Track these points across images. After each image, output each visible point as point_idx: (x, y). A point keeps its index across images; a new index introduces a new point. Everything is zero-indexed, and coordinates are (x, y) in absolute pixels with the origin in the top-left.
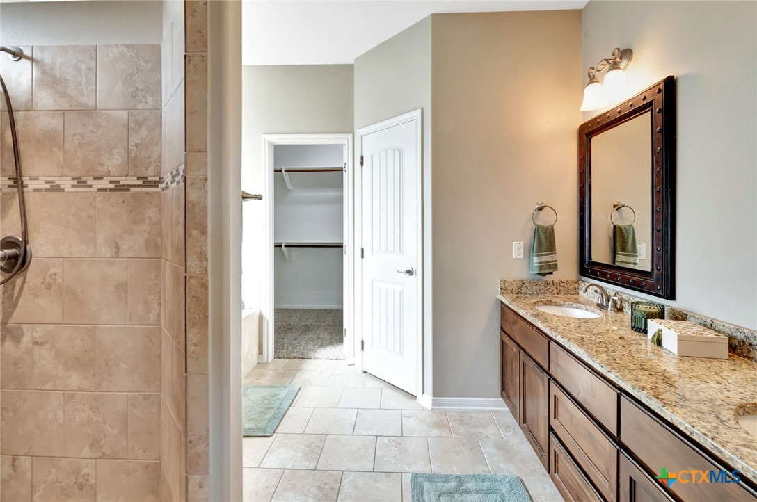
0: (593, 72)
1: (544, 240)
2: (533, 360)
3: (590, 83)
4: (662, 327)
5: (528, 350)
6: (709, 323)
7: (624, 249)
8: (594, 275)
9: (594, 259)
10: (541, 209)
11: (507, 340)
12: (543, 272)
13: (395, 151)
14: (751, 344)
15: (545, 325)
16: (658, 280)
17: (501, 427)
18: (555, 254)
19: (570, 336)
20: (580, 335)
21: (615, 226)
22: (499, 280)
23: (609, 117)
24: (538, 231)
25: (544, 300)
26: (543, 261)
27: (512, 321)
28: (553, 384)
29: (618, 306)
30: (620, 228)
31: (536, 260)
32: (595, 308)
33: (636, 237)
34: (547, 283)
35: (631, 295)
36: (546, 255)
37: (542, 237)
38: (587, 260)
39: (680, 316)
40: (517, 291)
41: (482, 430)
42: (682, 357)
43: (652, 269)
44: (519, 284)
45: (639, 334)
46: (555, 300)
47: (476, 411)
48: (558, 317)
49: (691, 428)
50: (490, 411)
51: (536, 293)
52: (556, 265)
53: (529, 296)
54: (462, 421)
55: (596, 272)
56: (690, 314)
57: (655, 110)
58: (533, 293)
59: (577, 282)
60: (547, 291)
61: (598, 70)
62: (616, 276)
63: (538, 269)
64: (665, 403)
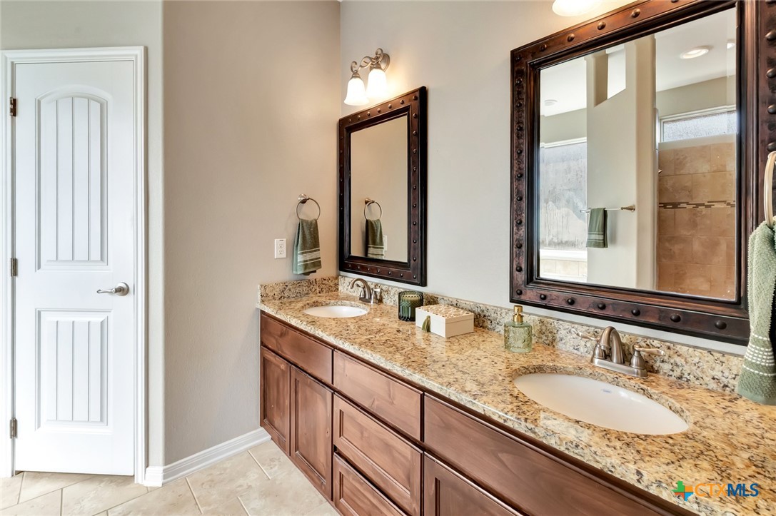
0: (356, 68)
1: (307, 236)
2: (310, 375)
3: (353, 77)
4: (430, 314)
5: (300, 364)
6: (454, 303)
7: (374, 243)
8: (354, 270)
9: (353, 254)
10: (304, 202)
11: (270, 356)
12: (308, 271)
13: (92, 102)
14: (485, 316)
15: (327, 333)
16: (414, 269)
17: (263, 465)
18: (319, 250)
19: (358, 341)
20: (366, 337)
21: (367, 221)
22: (259, 287)
23: (369, 115)
24: (303, 227)
25: (310, 302)
26: (308, 259)
27: (279, 333)
28: (337, 399)
29: (378, 298)
30: (371, 223)
31: (300, 258)
32: (358, 303)
33: (383, 231)
34: (310, 283)
35: (389, 286)
36: (310, 252)
37: (307, 232)
38: (347, 256)
39: (433, 301)
40: (280, 296)
41: (241, 481)
42: (450, 338)
43: (409, 260)
44: (281, 288)
45: (407, 323)
46: (320, 300)
47: (229, 458)
48: (334, 319)
49: (505, 415)
50: (247, 450)
51: (299, 295)
52: (320, 262)
53: (293, 300)
54: (212, 481)
55: (356, 266)
56: (440, 297)
57: (412, 115)
58: (296, 296)
59: (337, 278)
60: (310, 292)
61: (361, 66)
62: (377, 269)
63: (302, 268)
64: (474, 395)
